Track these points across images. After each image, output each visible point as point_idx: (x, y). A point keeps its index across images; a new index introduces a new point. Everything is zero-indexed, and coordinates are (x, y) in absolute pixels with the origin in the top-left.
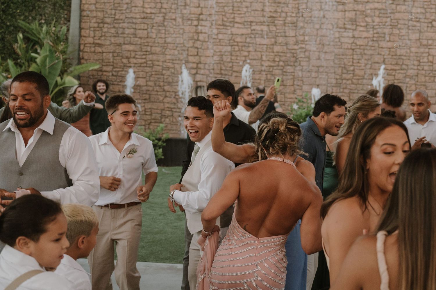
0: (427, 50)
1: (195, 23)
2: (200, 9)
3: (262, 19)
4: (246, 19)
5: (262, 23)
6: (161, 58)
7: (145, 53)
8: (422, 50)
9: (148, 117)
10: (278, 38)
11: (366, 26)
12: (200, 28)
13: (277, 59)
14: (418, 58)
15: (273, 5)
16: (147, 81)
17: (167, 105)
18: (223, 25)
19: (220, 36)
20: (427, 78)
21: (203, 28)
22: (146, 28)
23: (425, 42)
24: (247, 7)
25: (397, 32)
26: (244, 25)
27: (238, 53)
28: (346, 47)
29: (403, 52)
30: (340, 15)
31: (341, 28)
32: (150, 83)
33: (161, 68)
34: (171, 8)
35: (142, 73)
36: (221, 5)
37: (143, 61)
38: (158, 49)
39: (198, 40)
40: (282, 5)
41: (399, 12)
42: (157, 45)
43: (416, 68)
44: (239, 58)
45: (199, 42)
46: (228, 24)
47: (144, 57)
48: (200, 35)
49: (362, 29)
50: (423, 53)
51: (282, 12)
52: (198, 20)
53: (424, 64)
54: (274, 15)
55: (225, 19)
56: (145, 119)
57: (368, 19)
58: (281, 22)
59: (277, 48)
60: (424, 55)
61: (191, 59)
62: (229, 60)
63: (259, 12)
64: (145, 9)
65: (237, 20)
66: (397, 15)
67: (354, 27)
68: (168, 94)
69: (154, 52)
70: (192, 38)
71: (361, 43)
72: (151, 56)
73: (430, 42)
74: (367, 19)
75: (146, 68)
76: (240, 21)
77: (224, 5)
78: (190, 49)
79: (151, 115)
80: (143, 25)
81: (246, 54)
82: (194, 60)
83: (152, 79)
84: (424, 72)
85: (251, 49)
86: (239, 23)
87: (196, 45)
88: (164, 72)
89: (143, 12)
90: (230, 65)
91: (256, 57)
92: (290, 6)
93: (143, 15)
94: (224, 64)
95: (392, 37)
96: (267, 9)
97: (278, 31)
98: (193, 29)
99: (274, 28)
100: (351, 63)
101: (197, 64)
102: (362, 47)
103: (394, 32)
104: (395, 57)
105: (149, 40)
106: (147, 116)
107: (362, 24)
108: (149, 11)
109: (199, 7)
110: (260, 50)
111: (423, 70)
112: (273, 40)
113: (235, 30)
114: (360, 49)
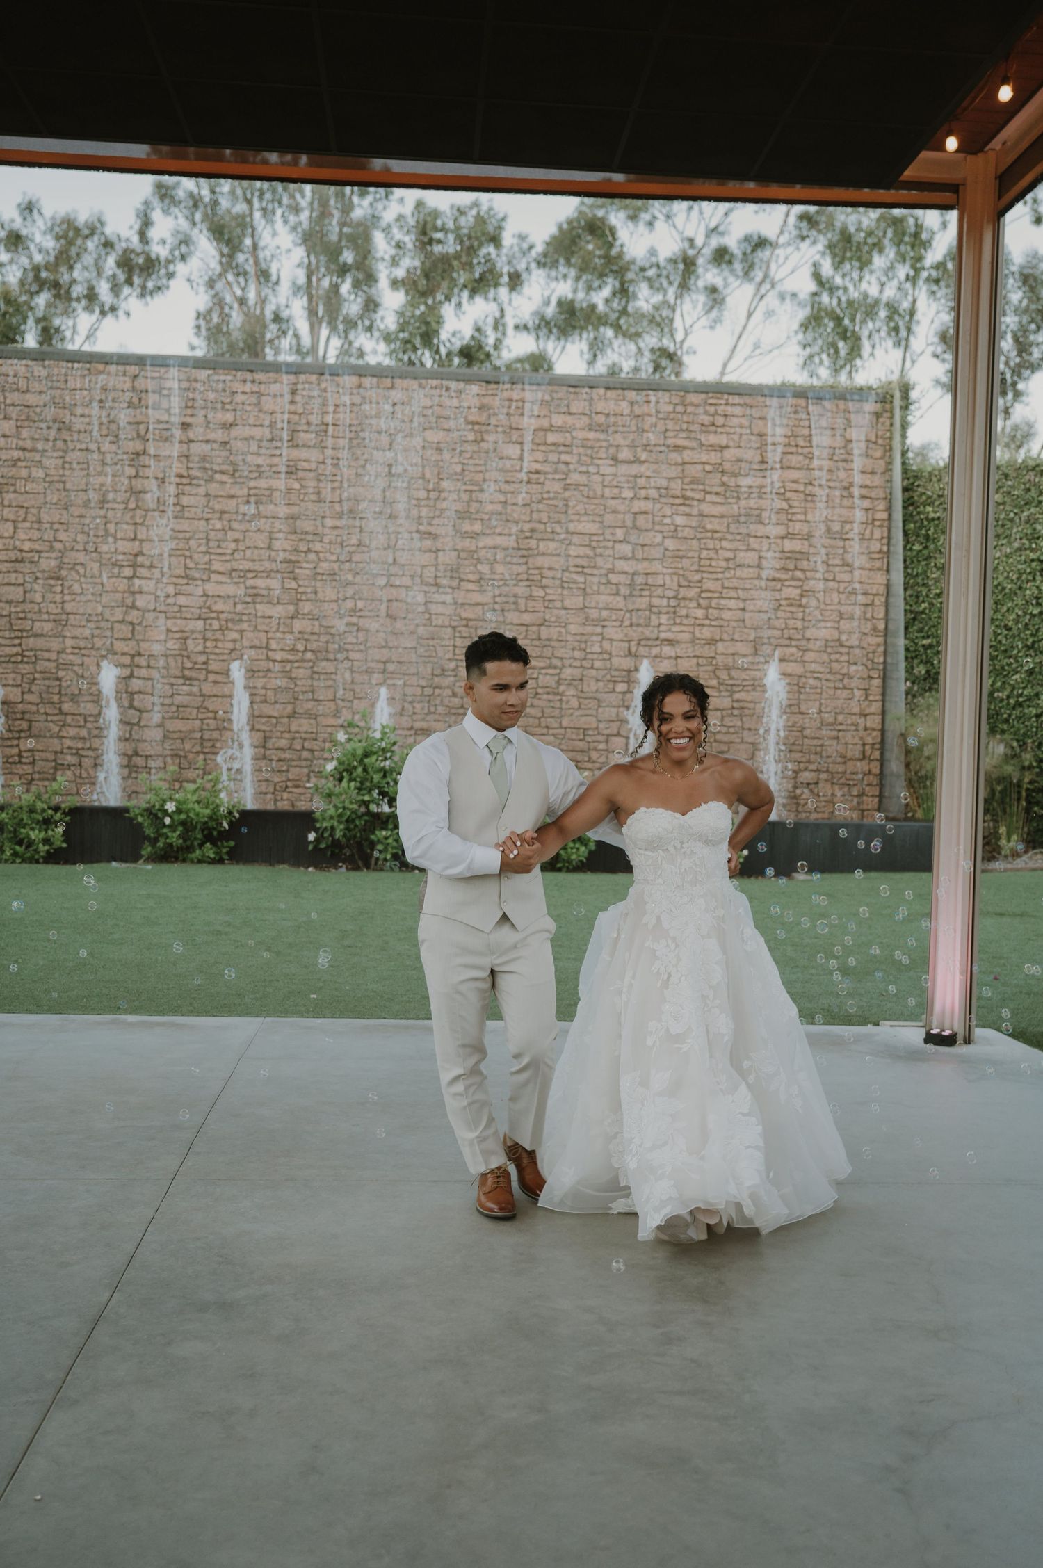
0: (599, 630)
1: (128, 572)
2: (137, 543)
3: (267, 565)
4: (235, 565)
5: (268, 574)
6: (55, 645)
7: (19, 634)
8: (589, 629)
9: (28, 769)
10: (301, 604)
11: (479, 581)
12: (137, 581)
13: (300, 647)
14: (583, 646)
15: (289, 536)
16: (23, 693)
17: (68, 743)
18: (187, 577)
19: (182, 600)
20: (601, 684)
21: (143, 582)
22: (21, 581)
23: (594, 614)
24: (236, 541)
25: (541, 593)
26: (231, 577)
27: (218, 635)
28: (440, 622)
29: (554, 632)
30: (427, 558)
31: (427, 584)
32: (28, 697)
33: (54, 664)
34: (75, 541)
35: (12, 675)
36: (181, 535)
37: (15, 650)
38: (47, 627)
39: (133, 607)
40: (310, 537)
41: (543, 554)
42: (45, 617)
43: (577, 664)
44: (220, 645)
45: (135, 612)
46: (197, 575)
47: (17, 642)
48: (137, 596)
49: (471, 586)
50: (592, 634)
51: (309, 550)
52: (134, 566)
53: (595, 656)
54: (293, 558)
55: (191, 565)
56: (21, 772)
57: (484, 568)
58: (308, 572)
59: (298, 625)
60: (595, 638)
61: (119, 646)
62: (200, 648)
63: (262, 552)
64: (18, 543)
65: (216, 566)
66: (540, 561)
67: (455, 583)
68: (69, 719)
69: (39, 632)
70: (123, 604)
71: (471, 616)
72: (32, 640)
73: (605, 613)
74: (480, 567)
75: (20, 666)
76: (221, 569)
77: (188, 535)
78: (116, 625)
79: (33, 763)
80: (13, 575)
81: (236, 636)
82: (126, 650)
83: (34, 688)
84: (593, 672)
85: (245, 626)
86: (220, 573)
87: (129, 619)
88: (61, 674)
89: (15, 548)
90: (202, 658)
91: (257, 643)
92: (326, 540)
93: (13, 555)
94: (188, 657)
95: (531, 604)
96: (277, 545)
97: (300, 590)
98: (122, 585)
99: (293, 585)
100: (450, 655)
101: (133, 656)
102: (471, 623)
103: (535, 594)
104: (537, 643)
105: (28, 606)
106: (25, 767)
107: (471, 577)
108: (27, 546)
109: (134, 539)
110: (266, 628)
111: (592, 667)
112: (291, 608)
113: (211, 588)
114: (467, 626)
